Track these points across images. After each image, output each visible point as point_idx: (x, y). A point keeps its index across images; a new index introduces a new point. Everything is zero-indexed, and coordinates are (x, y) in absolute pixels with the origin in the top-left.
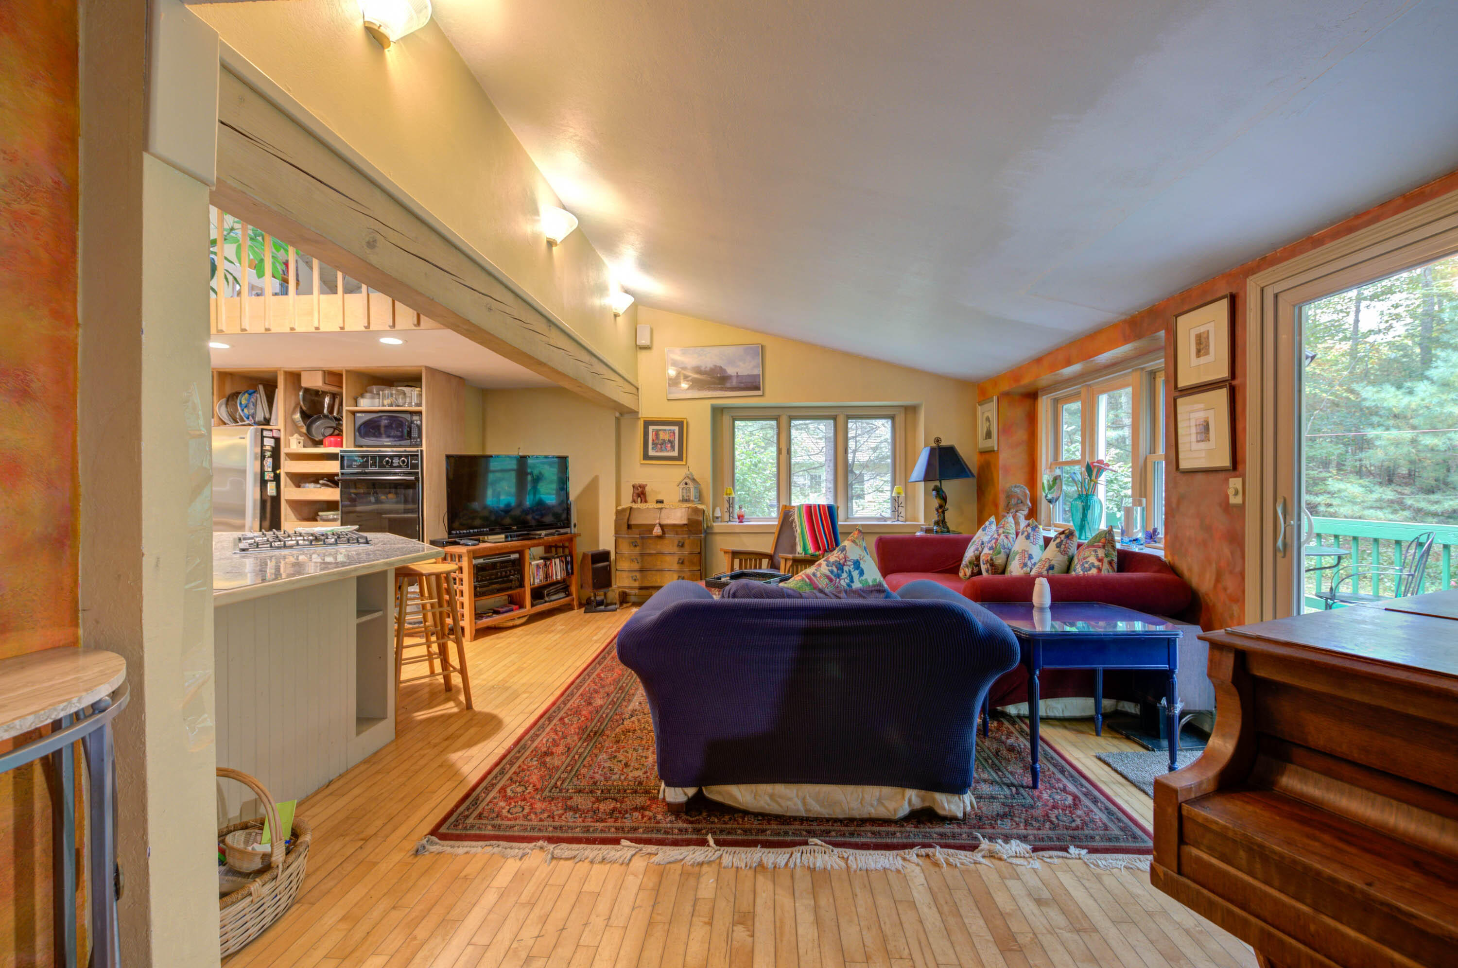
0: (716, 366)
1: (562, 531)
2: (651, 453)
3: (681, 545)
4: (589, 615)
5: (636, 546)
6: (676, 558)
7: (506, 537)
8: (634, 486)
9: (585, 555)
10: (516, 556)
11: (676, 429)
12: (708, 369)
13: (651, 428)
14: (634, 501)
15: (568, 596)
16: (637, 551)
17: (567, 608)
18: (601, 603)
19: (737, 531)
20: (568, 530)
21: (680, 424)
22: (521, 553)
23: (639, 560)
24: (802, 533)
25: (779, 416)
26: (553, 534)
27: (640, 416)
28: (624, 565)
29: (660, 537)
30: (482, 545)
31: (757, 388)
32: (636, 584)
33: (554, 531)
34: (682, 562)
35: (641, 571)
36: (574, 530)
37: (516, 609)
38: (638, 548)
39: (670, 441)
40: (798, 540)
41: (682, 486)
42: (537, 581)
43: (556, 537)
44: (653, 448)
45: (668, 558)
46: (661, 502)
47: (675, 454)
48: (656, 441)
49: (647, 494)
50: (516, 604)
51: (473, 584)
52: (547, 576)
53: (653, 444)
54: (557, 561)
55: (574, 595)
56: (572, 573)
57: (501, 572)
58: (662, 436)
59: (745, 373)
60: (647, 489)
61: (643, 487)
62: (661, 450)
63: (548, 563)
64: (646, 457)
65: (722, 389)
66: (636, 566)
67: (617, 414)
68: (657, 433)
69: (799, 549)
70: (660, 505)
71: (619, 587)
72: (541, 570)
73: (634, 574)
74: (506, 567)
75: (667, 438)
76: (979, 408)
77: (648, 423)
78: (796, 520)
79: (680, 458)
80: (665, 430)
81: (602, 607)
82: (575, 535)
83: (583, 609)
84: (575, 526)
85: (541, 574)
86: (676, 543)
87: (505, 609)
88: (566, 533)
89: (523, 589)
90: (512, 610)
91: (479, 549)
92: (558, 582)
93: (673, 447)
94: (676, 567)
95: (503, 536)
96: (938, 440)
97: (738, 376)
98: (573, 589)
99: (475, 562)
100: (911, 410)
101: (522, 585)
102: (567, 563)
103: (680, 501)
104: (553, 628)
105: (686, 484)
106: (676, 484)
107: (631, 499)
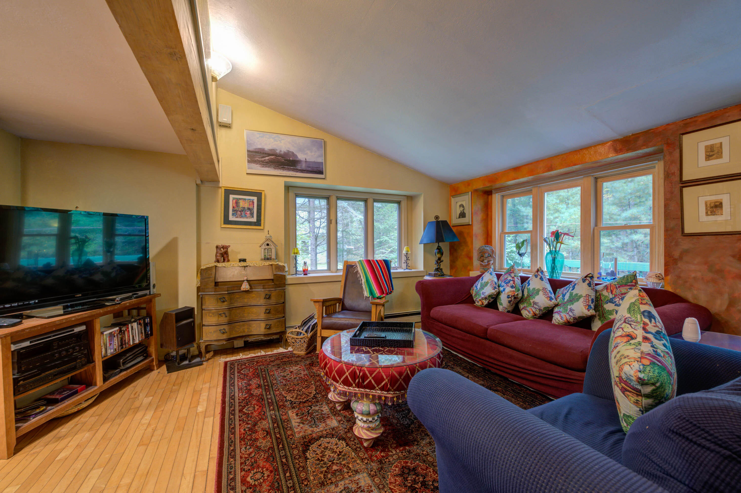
0: (289, 151)
1: (140, 293)
2: (231, 218)
3: (268, 297)
4: (174, 375)
5: (224, 302)
6: (263, 309)
7: (65, 308)
8: (217, 247)
9: (166, 316)
10: (83, 328)
11: (255, 199)
12: (282, 153)
13: (232, 197)
14: (218, 261)
15: (146, 358)
16: (225, 306)
17: (148, 369)
18: (183, 358)
19: (306, 281)
20: (147, 292)
21: (258, 195)
22: (89, 324)
23: (227, 314)
24: (367, 280)
25: (330, 196)
26: (129, 298)
27: (221, 185)
28: (209, 320)
29: (247, 292)
30: (28, 324)
31: (321, 172)
32: (225, 337)
33: (130, 294)
34: (268, 312)
35: (230, 323)
36: (153, 291)
37: (82, 390)
38: (226, 303)
39: (249, 209)
40: (364, 286)
41: (264, 247)
42: (110, 352)
43: (134, 300)
44: (233, 214)
45: (254, 310)
46: (244, 260)
47: (254, 220)
48: (236, 209)
49: (229, 254)
50: (81, 384)
51: (11, 377)
52: (122, 343)
53: (233, 211)
54: (135, 325)
55: (154, 356)
56: (152, 334)
57: (60, 353)
58: (242, 204)
59: (312, 160)
60: (229, 250)
61: (226, 248)
62: (241, 216)
63: (124, 329)
64: (227, 221)
65: (294, 170)
66: (224, 320)
67: (199, 182)
68: (237, 202)
69: (366, 293)
70: (243, 264)
71: (206, 341)
72: (116, 338)
73: (222, 327)
74: (68, 344)
75: (246, 206)
76: (453, 199)
77: (228, 192)
78: (360, 271)
79: (258, 223)
80: (245, 199)
81: (186, 362)
82: (155, 296)
83: (164, 367)
84: (154, 286)
85: (116, 342)
86: (263, 295)
87: (66, 393)
88: (145, 295)
89: (92, 365)
90: (76, 393)
91: (23, 330)
92: (136, 346)
93: (252, 214)
94: (262, 316)
95: (60, 307)
96: (437, 217)
97: (306, 161)
98: (152, 350)
99: (13, 348)
100: (411, 198)
101: (90, 360)
102: (146, 325)
103: (262, 260)
104: (137, 404)
105: (268, 245)
106: (259, 245)
107: (214, 259)
